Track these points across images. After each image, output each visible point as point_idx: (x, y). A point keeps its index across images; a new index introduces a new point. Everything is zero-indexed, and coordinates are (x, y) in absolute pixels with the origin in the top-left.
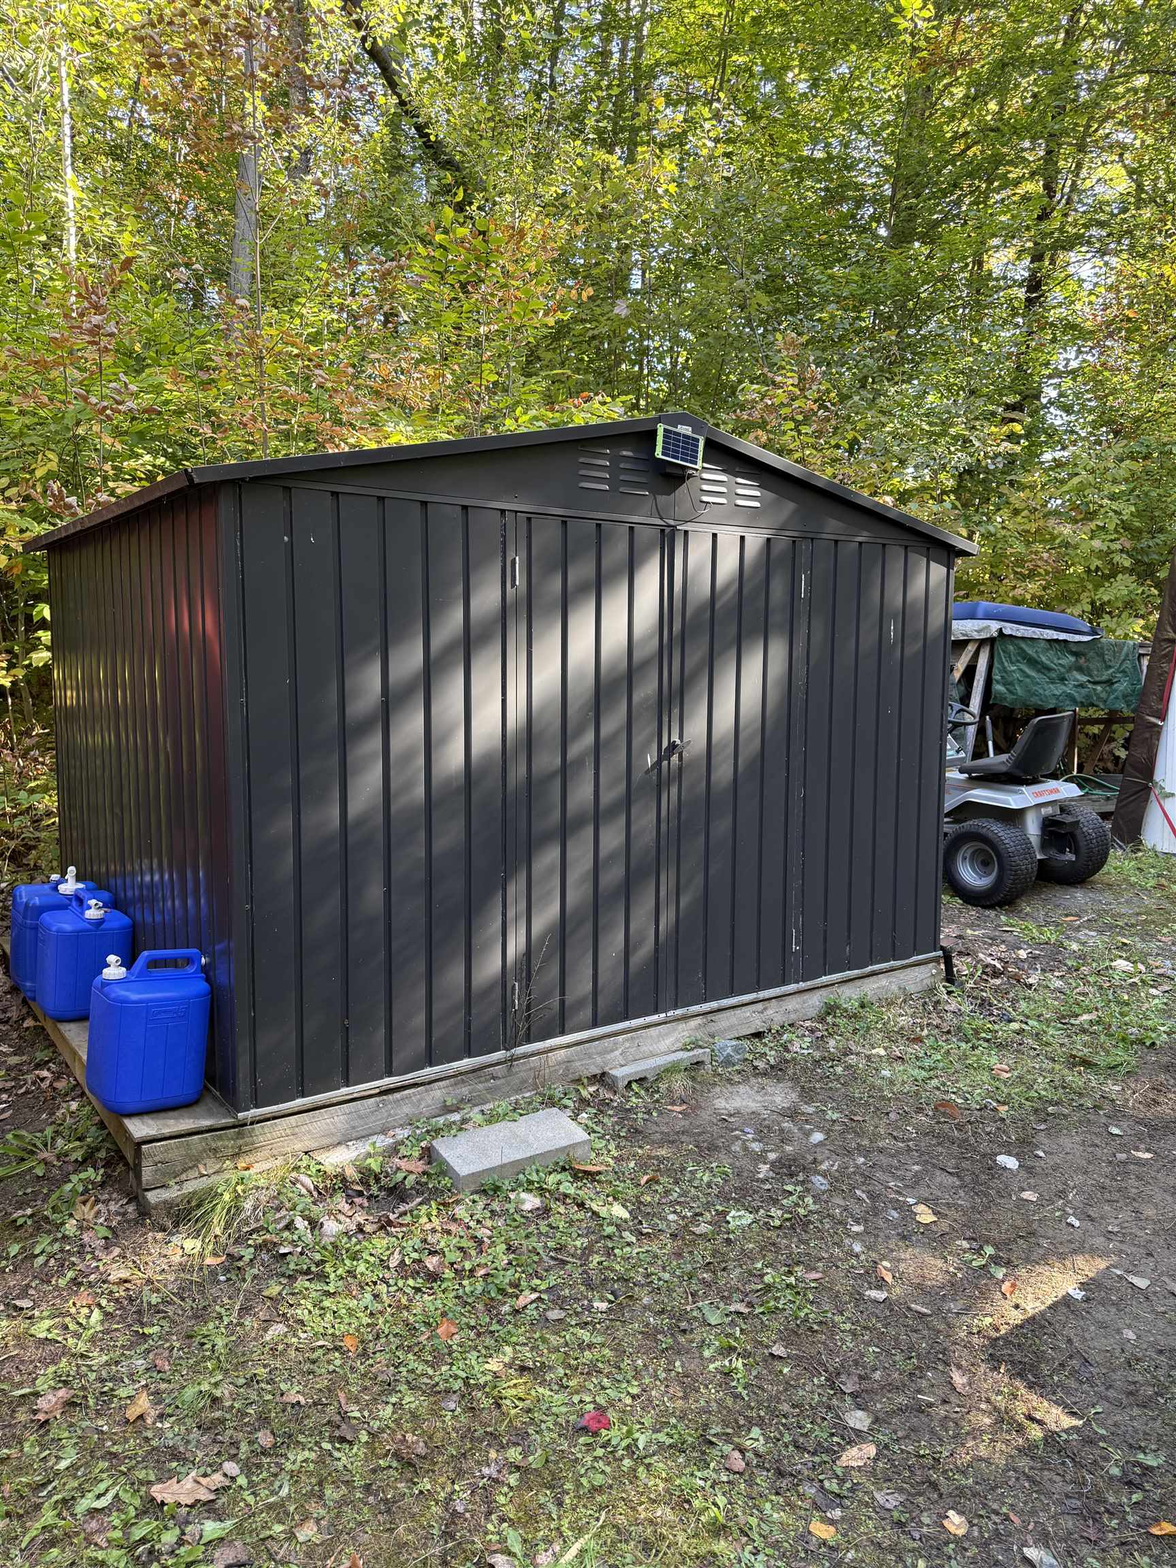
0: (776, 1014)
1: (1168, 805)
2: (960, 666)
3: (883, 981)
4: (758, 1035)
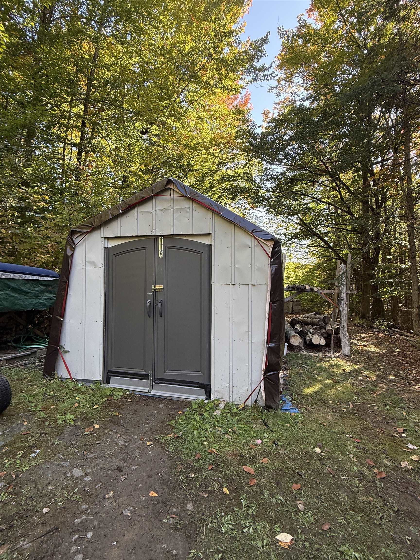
1: (66, 356)
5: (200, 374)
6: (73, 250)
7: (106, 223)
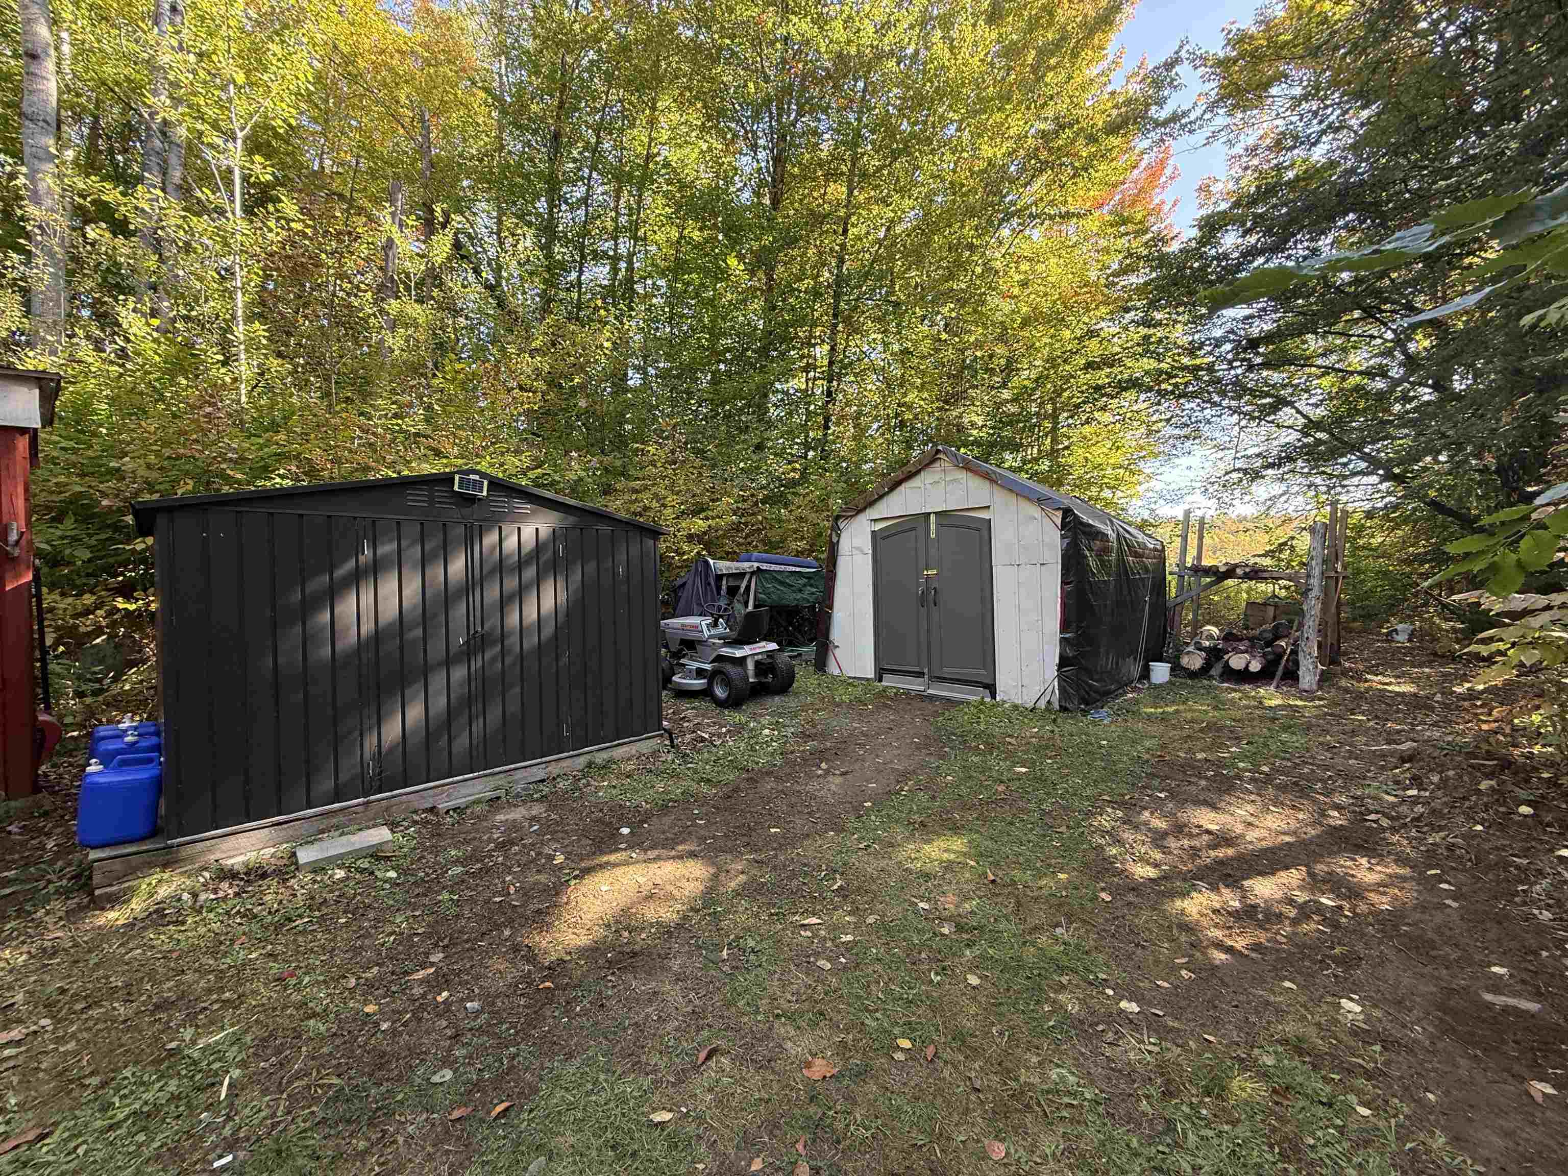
0: (554, 769)
1: (837, 652)
2: (743, 586)
3: (625, 749)
4: (543, 781)
5: (983, 672)
6: (839, 536)
7: (871, 504)
